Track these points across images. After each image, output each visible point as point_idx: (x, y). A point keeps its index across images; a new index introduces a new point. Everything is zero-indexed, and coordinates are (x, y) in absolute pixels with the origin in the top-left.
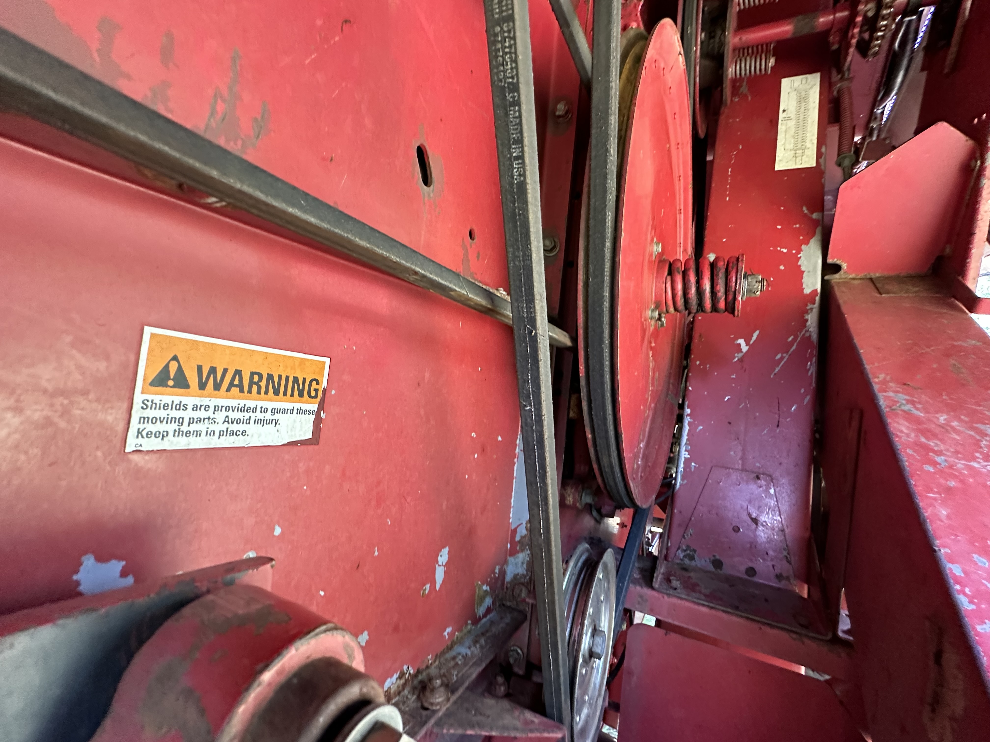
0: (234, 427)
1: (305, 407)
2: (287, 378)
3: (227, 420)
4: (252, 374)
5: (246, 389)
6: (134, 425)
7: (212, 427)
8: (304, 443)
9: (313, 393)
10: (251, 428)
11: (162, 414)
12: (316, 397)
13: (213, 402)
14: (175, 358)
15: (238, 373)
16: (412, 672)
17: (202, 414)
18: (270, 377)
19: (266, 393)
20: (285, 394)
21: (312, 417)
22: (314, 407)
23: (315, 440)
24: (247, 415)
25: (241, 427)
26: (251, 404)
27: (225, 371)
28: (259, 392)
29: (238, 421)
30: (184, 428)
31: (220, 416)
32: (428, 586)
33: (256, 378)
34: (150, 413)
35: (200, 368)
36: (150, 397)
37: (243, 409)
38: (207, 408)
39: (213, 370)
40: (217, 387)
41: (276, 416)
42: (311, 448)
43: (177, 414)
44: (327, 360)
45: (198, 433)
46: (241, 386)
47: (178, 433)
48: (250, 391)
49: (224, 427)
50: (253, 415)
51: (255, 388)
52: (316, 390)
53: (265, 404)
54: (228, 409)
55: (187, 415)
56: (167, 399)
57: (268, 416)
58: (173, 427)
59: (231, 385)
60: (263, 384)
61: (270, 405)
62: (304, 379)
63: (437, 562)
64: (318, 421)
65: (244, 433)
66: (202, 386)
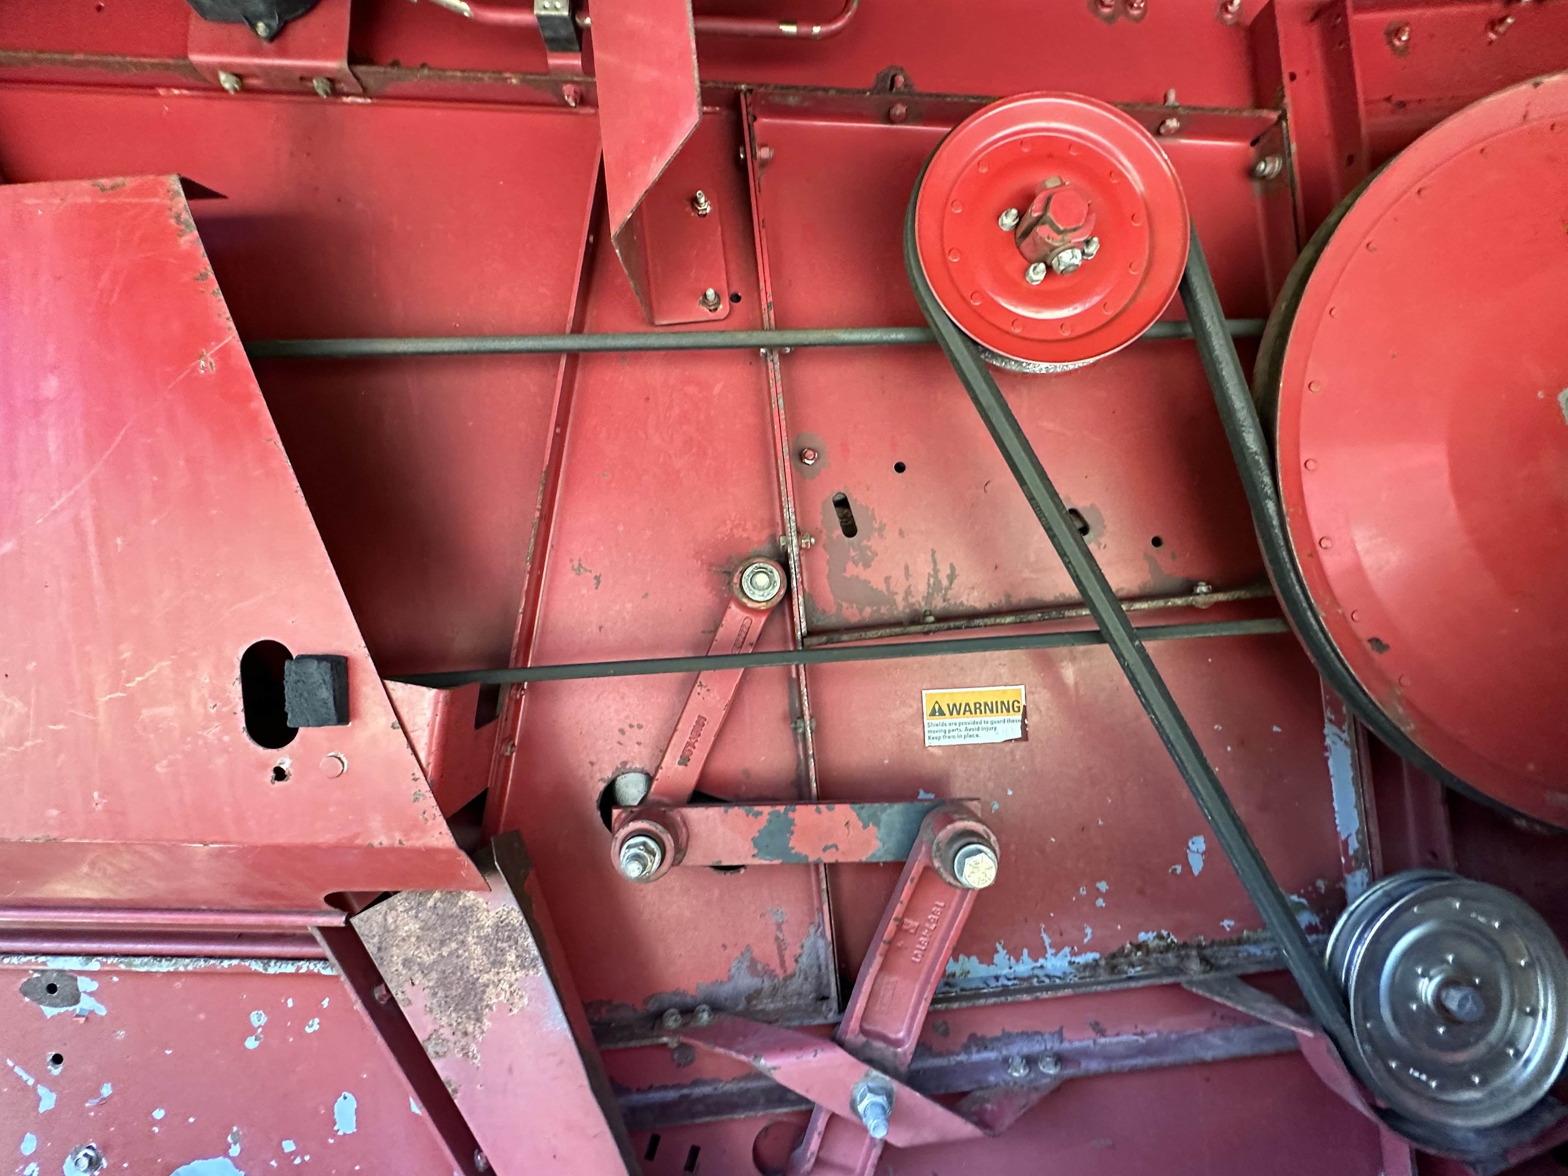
0: (971, 733)
1: (1012, 718)
2: (997, 702)
3: (966, 729)
4: (975, 704)
5: (973, 712)
6: (927, 735)
7: (960, 733)
8: (1016, 740)
9: (1016, 709)
10: (980, 733)
11: (936, 728)
12: (1019, 711)
13: (957, 721)
14: (937, 702)
15: (967, 704)
16: (1176, 941)
17: (954, 727)
18: (986, 704)
19: (985, 712)
20: (997, 712)
21: (1019, 724)
22: (1019, 717)
23: (1025, 737)
24: (976, 726)
25: (975, 733)
26: (978, 719)
27: (960, 705)
28: (981, 712)
29: (973, 730)
30: (947, 734)
31: (963, 727)
32: (1179, 869)
33: (978, 706)
34: (932, 728)
35: (948, 705)
36: (930, 721)
37: (974, 723)
38: (956, 724)
39: (955, 705)
40: (958, 713)
41: (994, 725)
42: (1023, 744)
43: (944, 728)
44: (1023, 687)
45: (954, 737)
46: (970, 711)
47: (944, 737)
48: (976, 712)
49: (966, 733)
50: (980, 726)
51: (978, 711)
52: (1019, 707)
53: (986, 719)
54: (966, 723)
55: (947, 728)
56: (937, 722)
57: (989, 725)
58: (942, 734)
59: (965, 711)
60: (983, 708)
61: (989, 719)
62: (1008, 702)
63: (1189, 848)
64: (1024, 726)
65: (977, 736)
66: (951, 714)
